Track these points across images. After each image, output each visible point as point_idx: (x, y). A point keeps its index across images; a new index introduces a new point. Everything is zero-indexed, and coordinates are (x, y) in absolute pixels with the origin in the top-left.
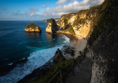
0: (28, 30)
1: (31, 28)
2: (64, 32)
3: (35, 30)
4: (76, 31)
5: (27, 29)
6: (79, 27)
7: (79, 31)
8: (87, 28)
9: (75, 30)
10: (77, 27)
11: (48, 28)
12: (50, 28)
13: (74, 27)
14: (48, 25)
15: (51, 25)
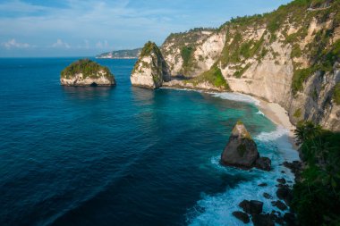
0: (71, 81)
1: (81, 75)
2: (193, 83)
3: (95, 80)
4: (234, 79)
5: (67, 78)
6: (243, 66)
7: (245, 80)
8: (277, 69)
9: (229, 76)
10: (236, 67)
11: (140, 72)
12: (148, 71)
13: (224, 67)
14: (141, 64)
15: (149, 62)
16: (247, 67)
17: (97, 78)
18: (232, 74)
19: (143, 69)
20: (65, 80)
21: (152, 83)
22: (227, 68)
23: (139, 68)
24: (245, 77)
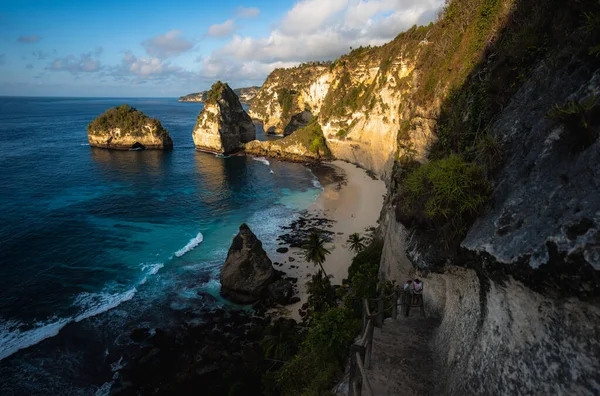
0: (103, 139)
1: (118, 131)
2: (281, 145)
3: (139, 139)
4: (337, 141)
5: (97, 134)
6: (349, 122)
7: (350, 143)
8: (385, 129)
9: (330, 136)
10: (341, 124)
11: (205, 127)
12: (214, 127)
13: (325, 122)
14: (205, 116)
15: (216, 113)
16: (354, 124)
17: (142, 135)
18: (335, 133)
19: (208, 124)
20: (94, 137)
21: (220, 145)
22: (329, 124)
23: (203, 122)
24: (350, 139)
